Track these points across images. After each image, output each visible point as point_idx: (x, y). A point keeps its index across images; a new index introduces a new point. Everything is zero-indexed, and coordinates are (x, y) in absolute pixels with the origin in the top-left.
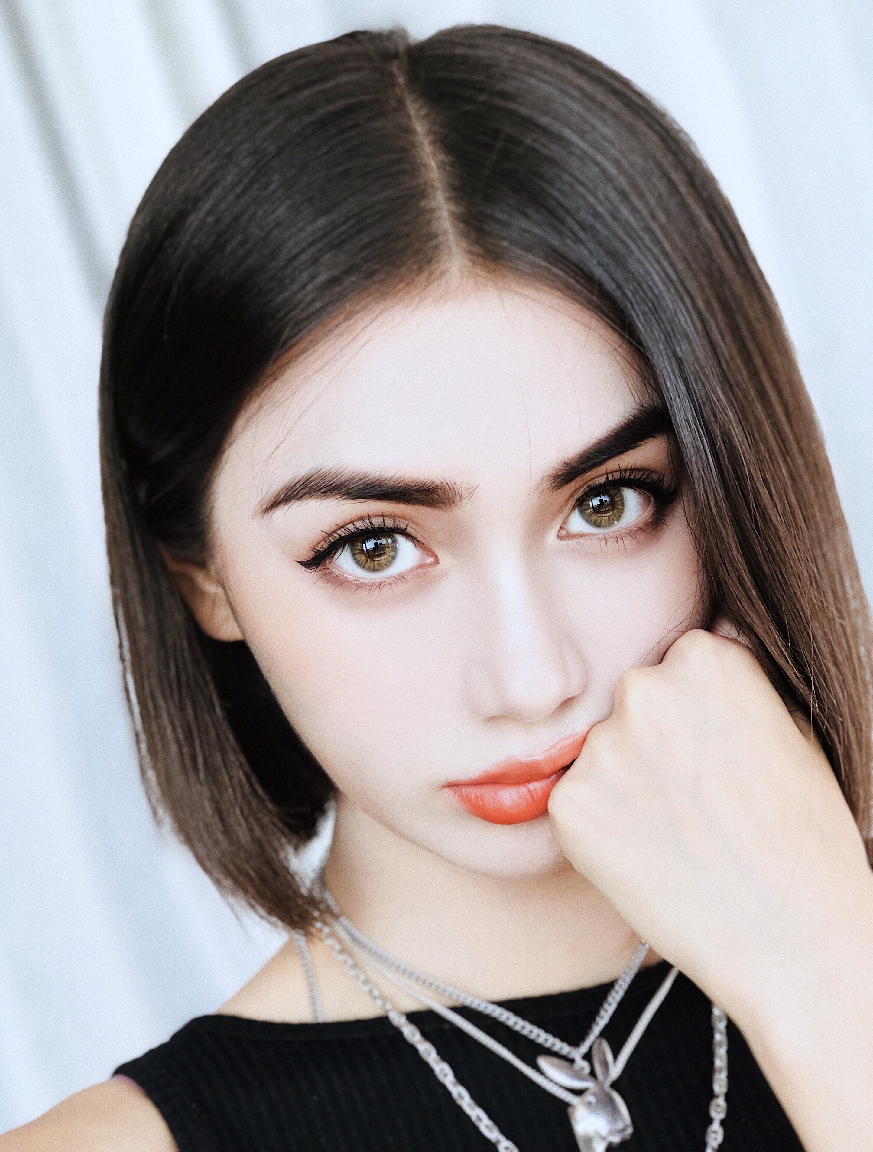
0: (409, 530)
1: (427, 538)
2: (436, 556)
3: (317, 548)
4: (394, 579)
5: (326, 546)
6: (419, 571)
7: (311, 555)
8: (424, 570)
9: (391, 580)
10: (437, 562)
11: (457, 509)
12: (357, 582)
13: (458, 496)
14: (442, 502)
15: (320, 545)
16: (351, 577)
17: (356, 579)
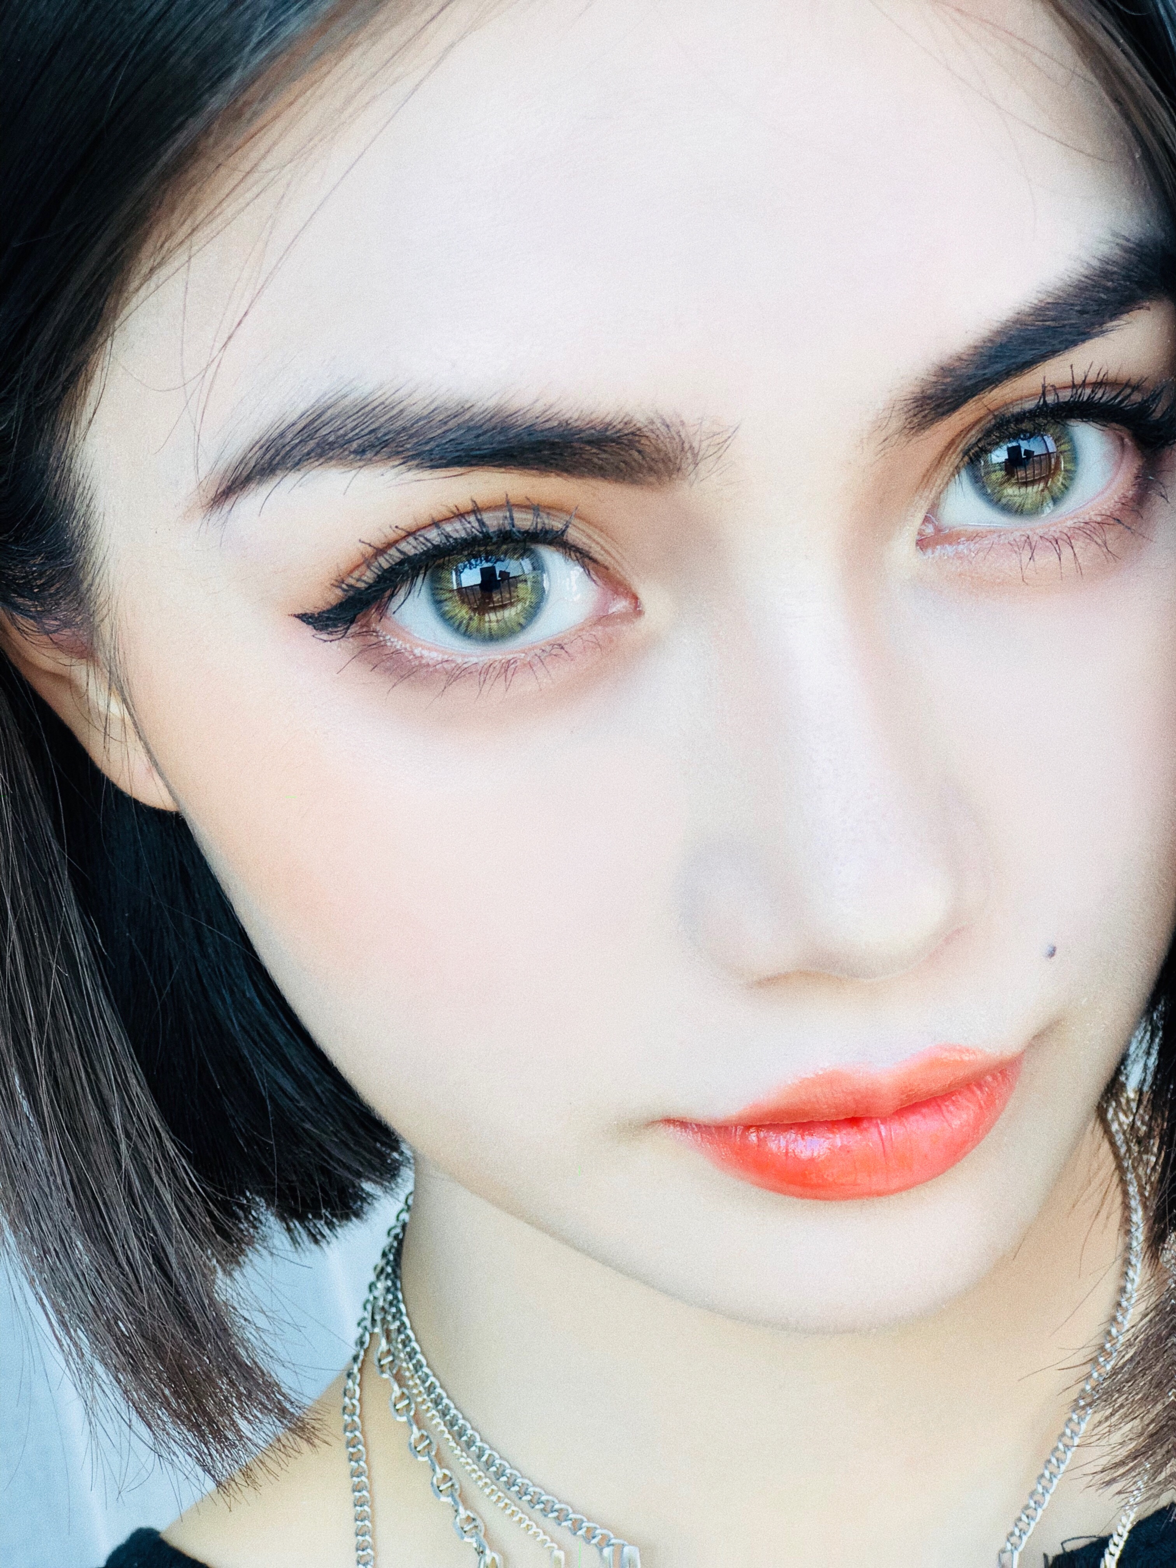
0: (574, 535)
1: (614, 553)
2: (635, 598)
3: (351, 581)
4: (538, 652)
5: (369, 576)
6: (599, 631)
7: (334, 596)
8: (609, 630)
9: (532, 653)
10: (637, 610)
11: (686, 485)
12: (446, 665)
13: (689, 455)
14: (651, 469)
15: (356, 574)
16: (434, 654)
17: (446, 657)
